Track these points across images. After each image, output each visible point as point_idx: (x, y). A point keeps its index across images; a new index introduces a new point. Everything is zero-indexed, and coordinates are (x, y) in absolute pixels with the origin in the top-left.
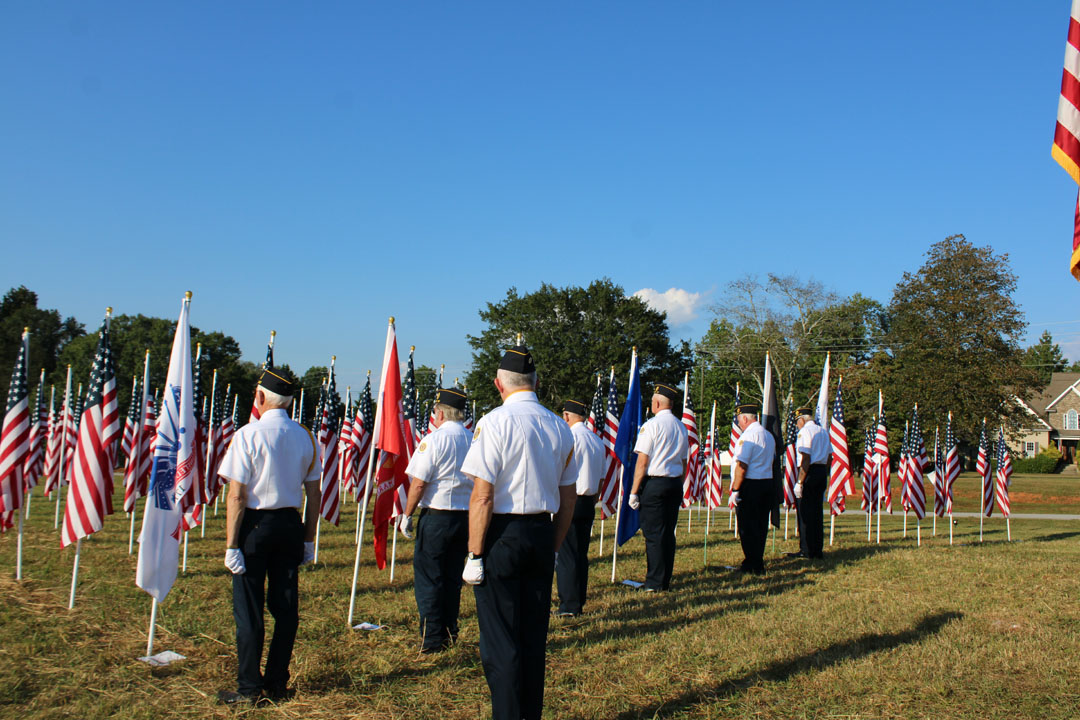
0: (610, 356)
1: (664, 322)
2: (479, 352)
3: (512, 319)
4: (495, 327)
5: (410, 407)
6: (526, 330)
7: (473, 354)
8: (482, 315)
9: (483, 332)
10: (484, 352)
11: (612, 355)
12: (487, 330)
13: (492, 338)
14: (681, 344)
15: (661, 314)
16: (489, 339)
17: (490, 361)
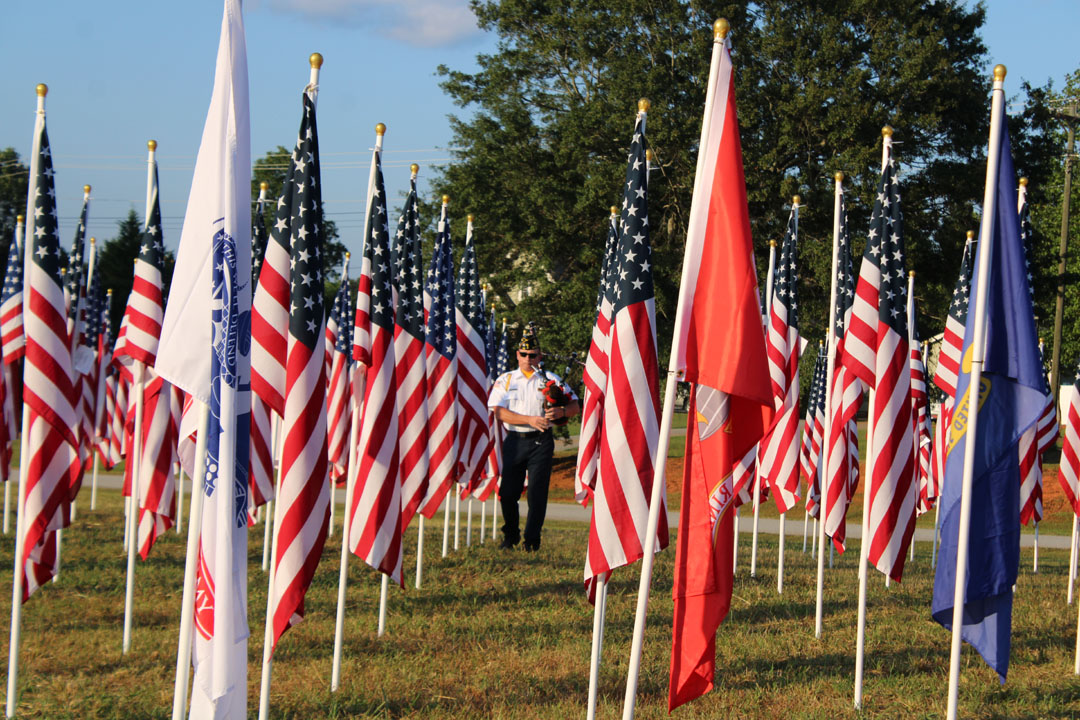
0: (831, 129)
1: (977, 32)
2: (470, 113)
3: (562, 24)
4: (513, 47)
5: (645, 267)
6: (599, 53)
7: (454, 119)
8: (481, 13)
9: (481, 60)
10: (488, 113)
11: (841, 126)
12: (493, 51)
13: (507, 74)
14: (1024, 97)
15: (969, 10)
16: (496, 80)
17: (505, 138)
